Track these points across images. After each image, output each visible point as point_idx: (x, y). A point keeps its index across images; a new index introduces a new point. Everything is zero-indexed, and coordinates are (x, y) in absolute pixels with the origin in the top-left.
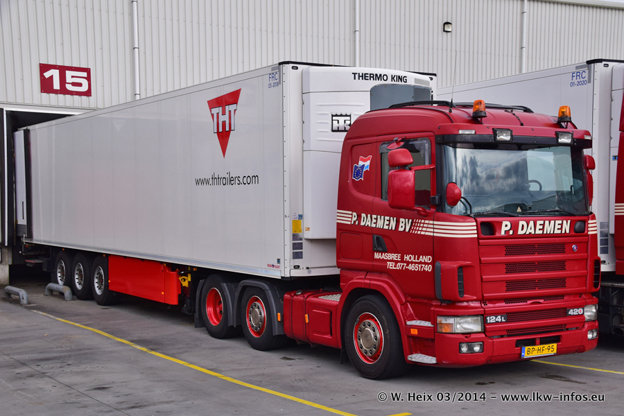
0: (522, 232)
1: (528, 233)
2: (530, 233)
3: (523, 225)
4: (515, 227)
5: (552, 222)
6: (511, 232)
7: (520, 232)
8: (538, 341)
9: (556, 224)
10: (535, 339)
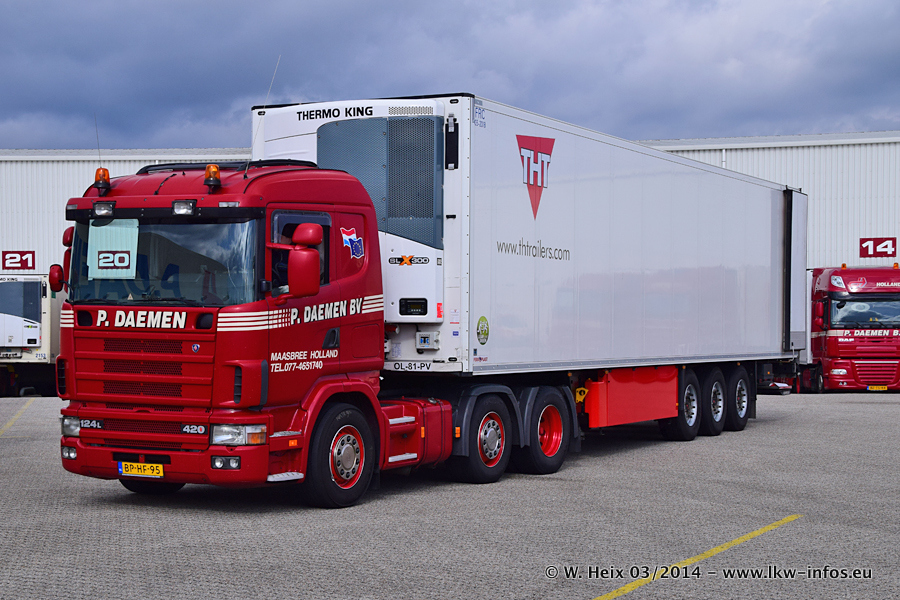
0: (121, 324)
1: (126, 325)
2: (130, 326)
3: (120, 317)
4: (111, 317)
5: (159, 314)
6: (107, 324)
7: (117, 324)
8: (141, 457)
9: (164, 316)
10: (138, 455)
